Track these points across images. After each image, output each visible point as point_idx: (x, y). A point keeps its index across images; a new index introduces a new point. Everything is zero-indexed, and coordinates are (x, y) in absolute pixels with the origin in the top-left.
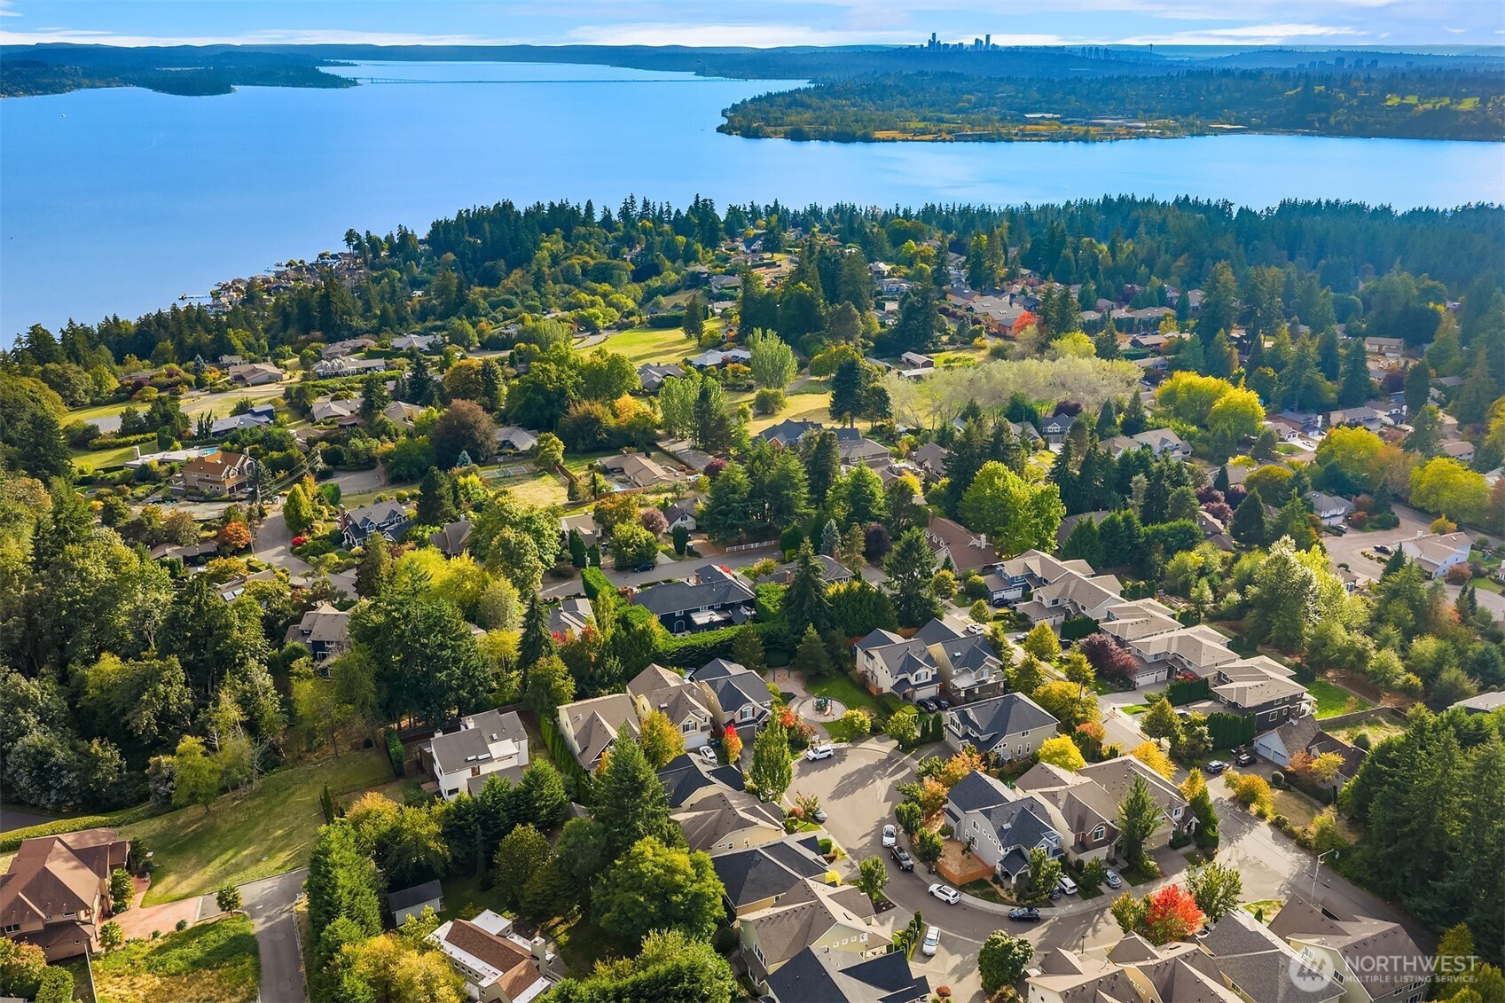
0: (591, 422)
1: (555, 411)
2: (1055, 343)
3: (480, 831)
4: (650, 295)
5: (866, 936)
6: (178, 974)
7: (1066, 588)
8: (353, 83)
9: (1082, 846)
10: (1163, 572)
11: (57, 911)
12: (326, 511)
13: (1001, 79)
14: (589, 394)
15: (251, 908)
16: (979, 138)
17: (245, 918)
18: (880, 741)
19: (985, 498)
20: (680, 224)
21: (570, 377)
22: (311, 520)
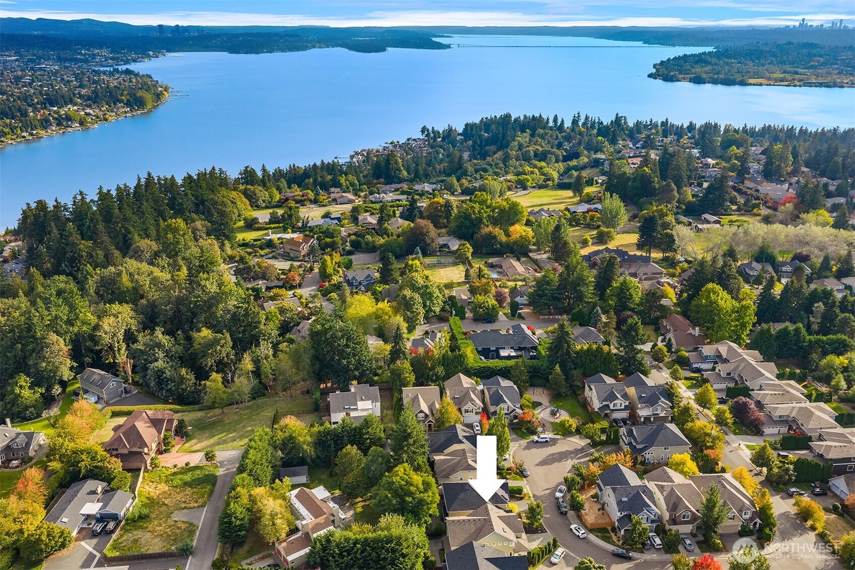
0: (491, 238)
1: (475, 230)
2: (804, 216)
3: (333, 445)
4: (568, 170)
5: (513, 543)
6: (176, 487)
7: (738, 366)
8: (448, 46)
9: (674, 521)
10: (817, 366)
11: (134, 445)
12: (341, 271)
13: (845, 48)
14: (495, 222)
15: (221, 463)
16: (820, 85)
17: (217, 466)
18: (581, 438)
19: (701, 305)
20: (604, 130)
21: (486, 212)
22: (331, 275)
